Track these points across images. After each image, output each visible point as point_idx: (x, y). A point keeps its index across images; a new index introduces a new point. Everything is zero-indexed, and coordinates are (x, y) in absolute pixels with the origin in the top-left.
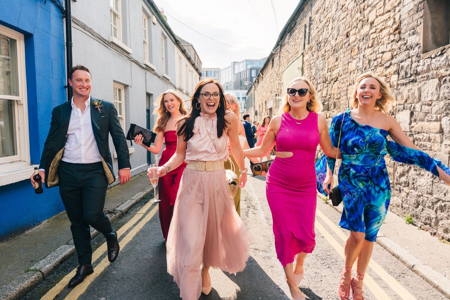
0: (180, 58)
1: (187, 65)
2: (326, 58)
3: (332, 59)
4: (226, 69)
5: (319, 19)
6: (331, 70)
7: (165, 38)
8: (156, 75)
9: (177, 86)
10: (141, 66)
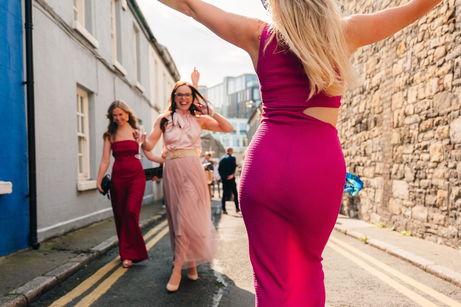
0: (156, 63)
1: (164, 75)
2: (364, 60)
3: (372, 61)
4: (214, 87)
5: (354, 9)
6: (370, 76)
7: (137, 31)
8: (126, 82)
9: (153, 103)
10: (108, 68)
